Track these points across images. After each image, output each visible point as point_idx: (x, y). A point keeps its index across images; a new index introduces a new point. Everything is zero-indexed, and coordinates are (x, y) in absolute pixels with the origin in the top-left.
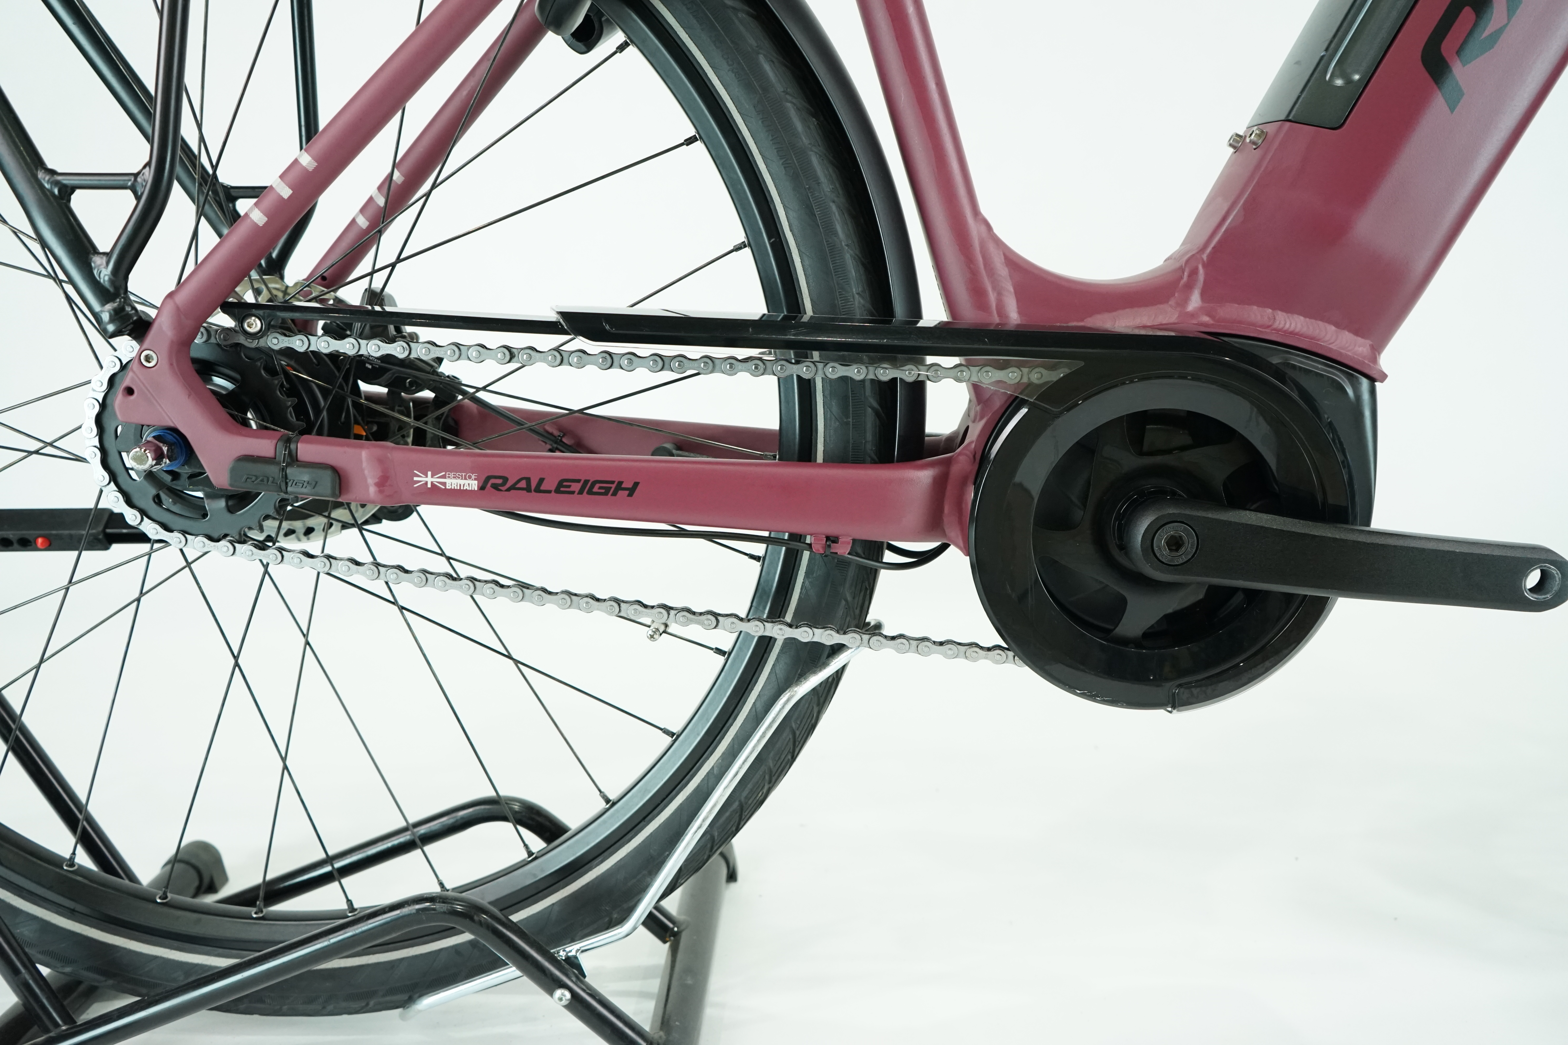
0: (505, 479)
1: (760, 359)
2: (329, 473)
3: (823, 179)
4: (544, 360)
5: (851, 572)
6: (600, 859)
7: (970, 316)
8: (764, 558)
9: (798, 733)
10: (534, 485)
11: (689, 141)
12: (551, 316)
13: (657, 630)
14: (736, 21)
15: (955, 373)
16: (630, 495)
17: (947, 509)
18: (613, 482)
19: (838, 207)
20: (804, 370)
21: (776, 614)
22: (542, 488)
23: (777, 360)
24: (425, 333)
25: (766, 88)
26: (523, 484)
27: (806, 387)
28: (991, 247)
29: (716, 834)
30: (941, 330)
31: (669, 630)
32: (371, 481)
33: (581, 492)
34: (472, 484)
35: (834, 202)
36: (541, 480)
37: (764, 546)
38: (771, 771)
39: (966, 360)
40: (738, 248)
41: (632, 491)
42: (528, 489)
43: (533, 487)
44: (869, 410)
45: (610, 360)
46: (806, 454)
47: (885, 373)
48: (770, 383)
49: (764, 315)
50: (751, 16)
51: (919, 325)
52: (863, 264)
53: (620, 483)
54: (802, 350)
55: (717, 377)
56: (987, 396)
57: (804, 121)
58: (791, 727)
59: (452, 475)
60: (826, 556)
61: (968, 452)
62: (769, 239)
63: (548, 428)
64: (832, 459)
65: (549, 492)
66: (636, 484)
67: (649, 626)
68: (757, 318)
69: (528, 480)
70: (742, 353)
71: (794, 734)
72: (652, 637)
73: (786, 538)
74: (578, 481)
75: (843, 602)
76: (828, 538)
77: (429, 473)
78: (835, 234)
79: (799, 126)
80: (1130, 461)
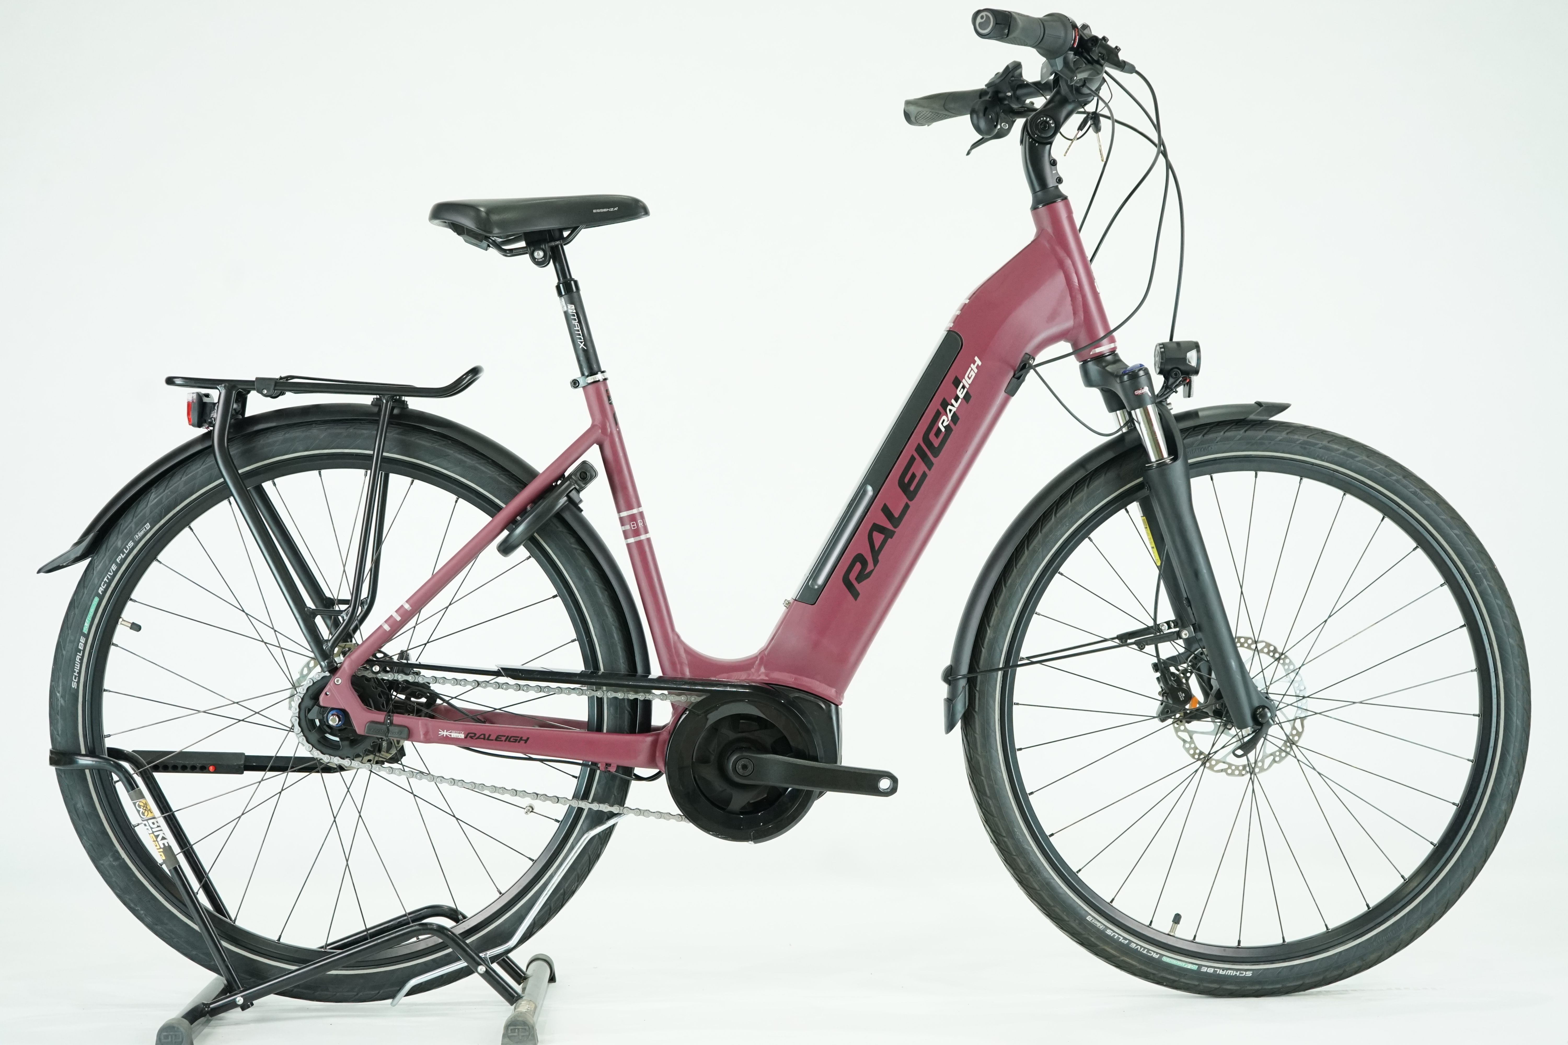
0: (475, 734)
1: (580, 689)
2: (407, 729)
3: (609, 616)
4: (492, 687)
5: (617, 782)
6: (496, 919)
7: (670, 674)
8: (579, 777)
9: (591, 857)
10: (486, 737)
11: (554, 597)
12: (495, 669)
13: (529, 810)
14: (576, 554)
15: (663, 697)
16: (525, 743)
17: (657, 754)
18: (519, 737)
19: (616, 628)
20: (599, 694)
21: (585, 797)
22: (490, 738)
23: (588, 690)
24: (424, 672)
25: (587, 580)
26: (482, 736)
27: (600, 701)
28: (679, 645)
29: (552, 905)
30: (659, 679)
31: (534, 811)
32: (422, 733)
33: (505, 741)
34: (462, 736)
35: (613, 625)
36: (490, 735)
37: (581, 767)
38: (578, 875)
39: (668, 692)
40: (573, 641)
41: (526, 741)
42: (484, 739)
43: (486, 738)
44: (626, 711)
45: (519, 688)
46: (599, 729)
47: (632, 696)
48: (584, 699)
49: (582, 671)
50: (582, 551)
51: (649, 677)
52: (625, 651)
53: (522, 738)
54: (599, 686)
55: (563, 695)
56: (676, 707)
57: (602, 593)
58: (588, 854)
59: (454, 732)
60: (606, 772)
61: (667, 730)
62: (586, 639)
63: (478, 717)
64: (609, 732)
65: (492, 740)
66: (528, 738)
67: (525, 809)
68: (579, 672)
69: (484, 735)
70: (573, 686)
71: (590, 858)
72: (526, 812)
73: (590, 764)
74: (505, 736)
75: (613, 796)
76: (607, 764)
77: (445, 731)
78: (614, 638)
79: (600, 595)
80: (732, 735)
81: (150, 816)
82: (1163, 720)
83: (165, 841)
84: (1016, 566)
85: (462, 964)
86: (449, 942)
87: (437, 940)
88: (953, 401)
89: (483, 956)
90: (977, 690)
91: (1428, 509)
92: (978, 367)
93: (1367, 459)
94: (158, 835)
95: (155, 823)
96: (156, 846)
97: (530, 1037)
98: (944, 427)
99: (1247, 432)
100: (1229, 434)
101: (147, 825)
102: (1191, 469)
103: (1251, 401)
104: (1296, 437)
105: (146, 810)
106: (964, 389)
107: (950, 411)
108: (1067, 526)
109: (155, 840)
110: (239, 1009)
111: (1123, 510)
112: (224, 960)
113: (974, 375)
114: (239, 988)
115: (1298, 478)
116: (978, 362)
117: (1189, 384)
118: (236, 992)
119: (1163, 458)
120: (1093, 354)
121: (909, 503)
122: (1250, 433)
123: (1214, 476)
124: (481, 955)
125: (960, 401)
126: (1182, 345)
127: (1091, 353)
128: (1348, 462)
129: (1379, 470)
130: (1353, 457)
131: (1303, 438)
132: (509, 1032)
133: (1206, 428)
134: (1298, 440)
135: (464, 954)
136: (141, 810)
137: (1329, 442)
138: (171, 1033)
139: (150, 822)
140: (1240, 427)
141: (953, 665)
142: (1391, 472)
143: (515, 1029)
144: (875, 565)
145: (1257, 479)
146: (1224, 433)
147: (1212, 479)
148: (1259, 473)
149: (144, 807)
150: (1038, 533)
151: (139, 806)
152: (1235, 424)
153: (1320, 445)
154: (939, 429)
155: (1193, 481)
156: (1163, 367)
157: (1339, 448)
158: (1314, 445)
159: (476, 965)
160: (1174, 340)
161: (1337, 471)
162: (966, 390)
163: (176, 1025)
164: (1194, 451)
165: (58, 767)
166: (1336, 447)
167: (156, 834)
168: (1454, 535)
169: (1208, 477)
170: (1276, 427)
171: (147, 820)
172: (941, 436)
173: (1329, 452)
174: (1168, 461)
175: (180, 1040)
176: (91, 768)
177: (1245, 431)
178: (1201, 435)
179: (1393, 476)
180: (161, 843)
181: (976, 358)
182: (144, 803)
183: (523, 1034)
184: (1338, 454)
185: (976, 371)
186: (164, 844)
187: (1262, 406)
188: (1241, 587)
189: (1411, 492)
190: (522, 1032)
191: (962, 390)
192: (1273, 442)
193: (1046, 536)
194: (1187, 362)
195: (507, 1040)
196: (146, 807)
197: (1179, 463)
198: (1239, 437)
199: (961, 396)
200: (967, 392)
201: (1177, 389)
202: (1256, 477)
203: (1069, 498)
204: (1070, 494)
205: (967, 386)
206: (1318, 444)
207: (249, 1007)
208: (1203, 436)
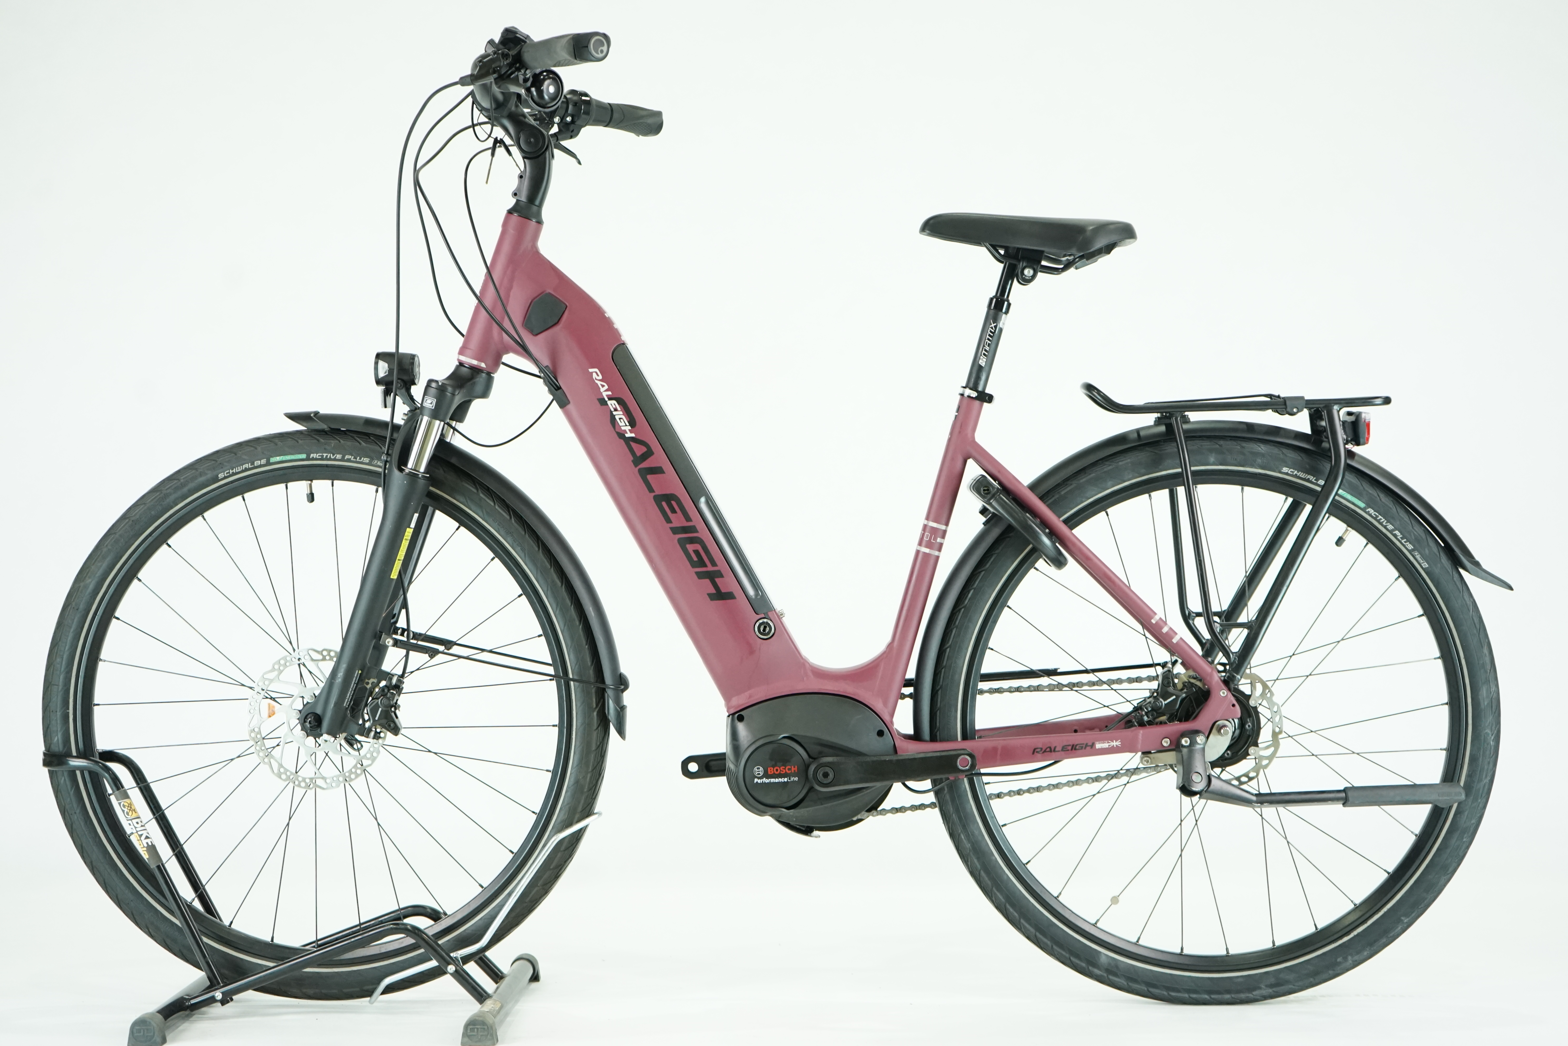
81: (134, 815)
83: (149, 841)
85: (433, 963)
86: (422, 943)
87: (410, 941)
89: (455, 956)
94: (142, 835)
95: (139, 822)
96: (140, 845)
97: (489, 1036)
101: (132, 824)
105: (130, 810)
109: (139, 839)
110: (219, 1004)
112: (204, 956)
114: (219, 983)
118: (216, 987)
124: (452, 955)
132: (469, 1031)
135: (435, 953)
136: (126, 810)
138: (144, 1027)
139: (135, 821)
143: (474, 1028)
149: (128, 807)
151: (124, 806)
159: (446, 964)
163: (148, 1020)
165: (50, 769)
167: (140, 833)
171: (131, 820)
175: (152, 1034)
176: (82, 770)
180: (145, 842)
182: (129, 803)
183: (481, 1034)
186: (147, 843)
190: (481, 1032)
195: (466, 1039)
196: (131, 807)
207: (228, 1002)
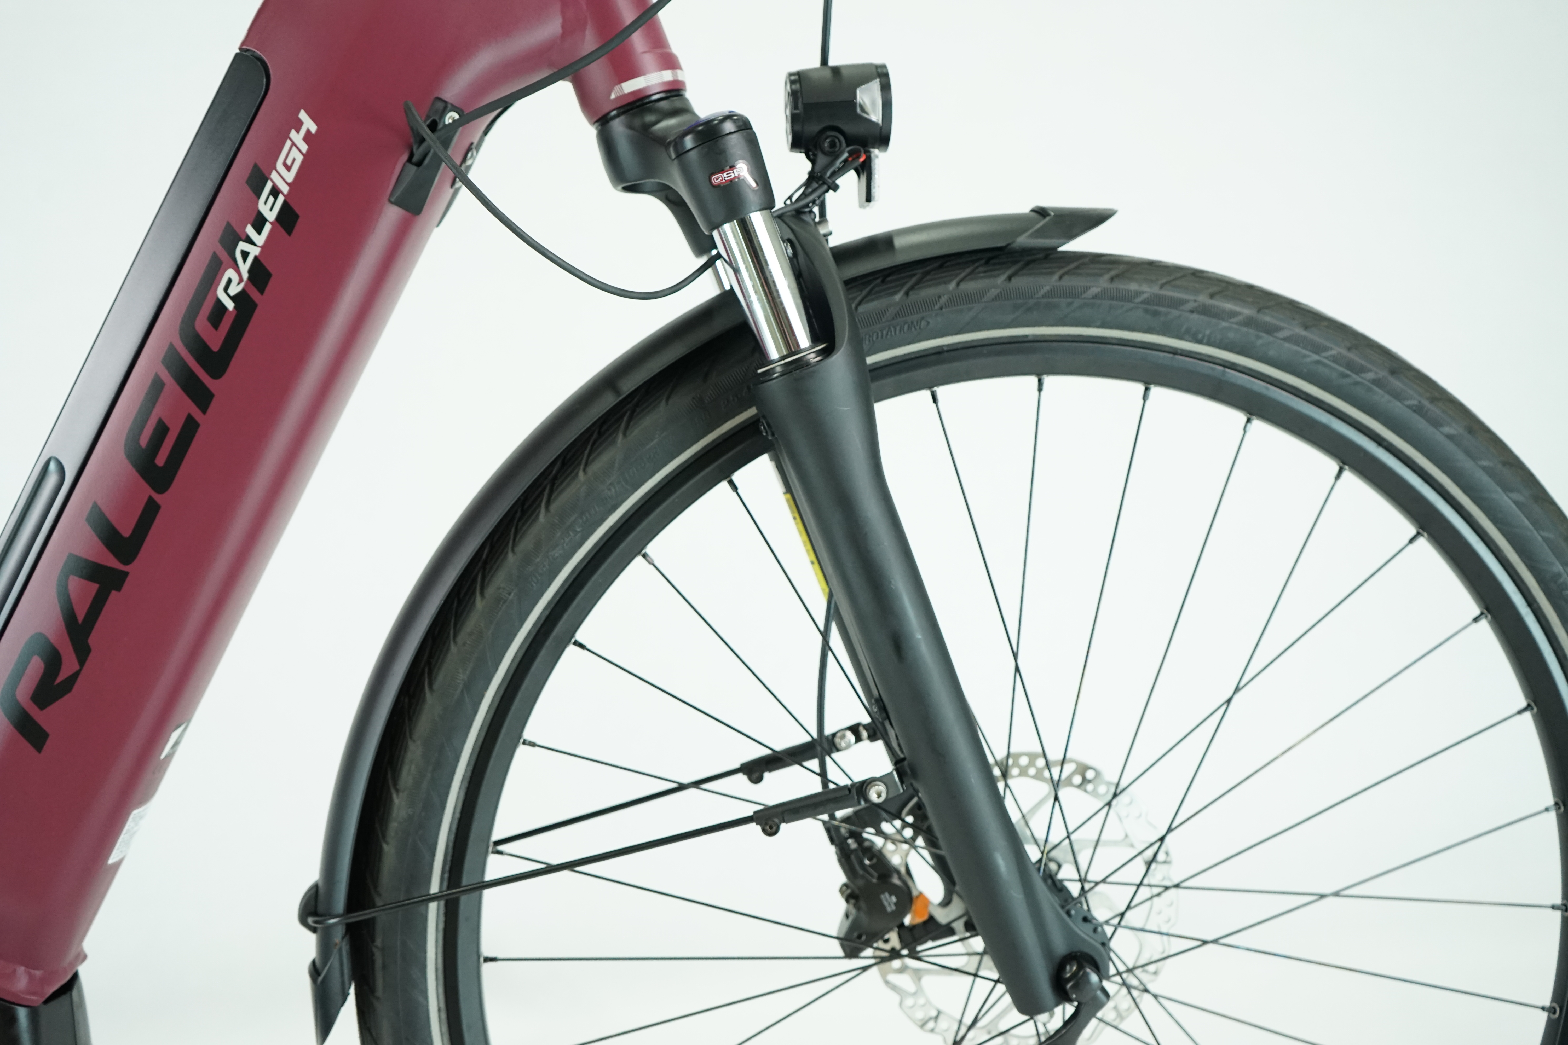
82: (851, 952)
84: (455, 636)
88: (250, 231)
90: (377, 947)
91: (1450, 447)
92: (308, 137)
93: (1304, 333)
98: (233, 298)
99: (1013, 280)
100: (970, 286)
102: (874, 379)
103: (1023, 207)
104: (1133, 287)
106: (276, 198)
107: (245, 255)
108: (577, 532)
111: (724, 485)
113: (300, 159)
115: (1140, 388)
116: (309, 125)
117: (865, 170)
119: (799, 351)
120: (617, 99)
121: (158, 498)
122: (1022, 282)
123: (940, 391)
125: (267, 228)
126: (844, 72)
127: (613, 96)
128: (1260, 342)
129: (1335, 359)
130: (1270, 330)
131: (1148, 290)
133: (914, 275)
134: (1138, 293)
137: (1212, 296)
140: (995, 270)
141: (321, 885)
142: (1363, 363)
144: (82, 661)
145: (1043, 393)
146: (958, 284)
147: (935, 400)
148: (1048, 380)
150: (507, 553)
152: (983, 262)
153: (1191, 305)
154: (220, 307)
155: (881, 409)
156: (798, 128)
157: (1237, 309)
158: (1176, 304)
160: (832, 62)
161: (1233, 366)
162: (281, 199)
164: (885, 332)
166: (1228, 306)
168: (1514, 506)
169: (926, 394)
170: (1083, 264)
172: (226, 324)
173: (1214, 321)
174: (812, 358)
177: (1009, 278)
178: (902, 293)
179: (1370, 370)
181: (303, 115)
184: (1237, 323)
185: (304, 147)
187: (1049, 215)
188: (1015, 655)
189: (1409, 407)
191: (271, 199)
192: (1077, 302)
193: (527, 560)
194: (859, 110)
197: (840, 361)
198: (994, 292)
199: (271, 216)
200: (285, 204)
201: (838, 182)
202: (1040, 389)
203: (579, 464)
204: (583, 453)
205: (285, 189)
206: (1187, 301)
208: (907, 294)
